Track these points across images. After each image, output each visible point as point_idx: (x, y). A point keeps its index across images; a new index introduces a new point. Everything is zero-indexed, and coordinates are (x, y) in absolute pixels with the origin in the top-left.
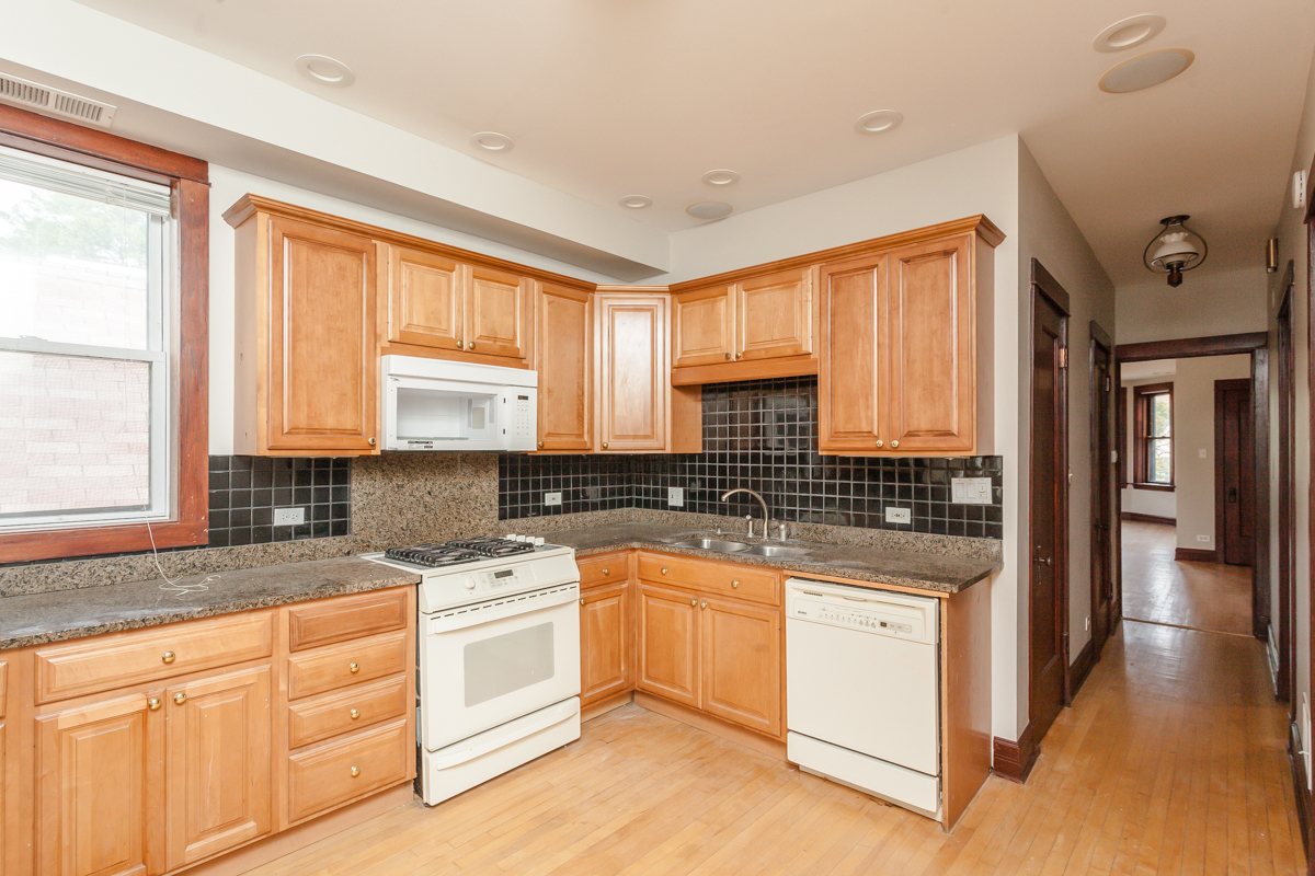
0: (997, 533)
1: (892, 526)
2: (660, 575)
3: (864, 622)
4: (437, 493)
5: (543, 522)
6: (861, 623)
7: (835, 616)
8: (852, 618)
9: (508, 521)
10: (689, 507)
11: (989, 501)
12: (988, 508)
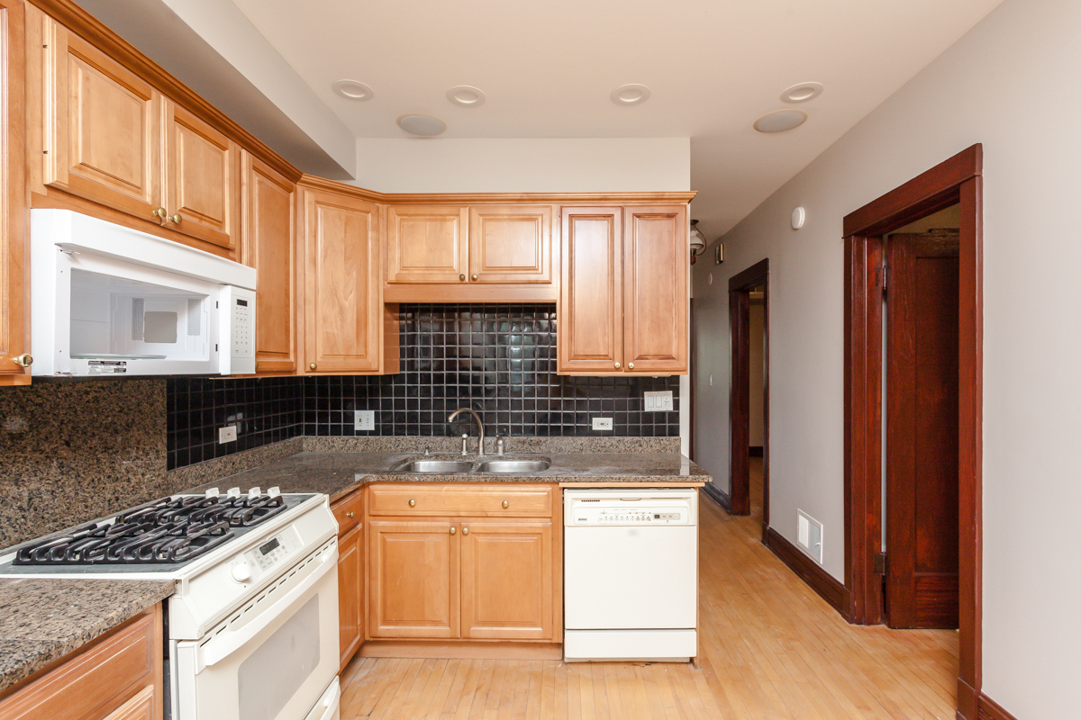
0: (674, 432)
1: (598, 433)
2: (407, 507)
3: (641, 517)
4: (79, 443)
5: (219, 465)
6: (638, 518)
7: (614, 517)
8: (630, 516)
9: (178, 470)
10: (382, 429)
11: (670, 408)
12: (670, 413)
